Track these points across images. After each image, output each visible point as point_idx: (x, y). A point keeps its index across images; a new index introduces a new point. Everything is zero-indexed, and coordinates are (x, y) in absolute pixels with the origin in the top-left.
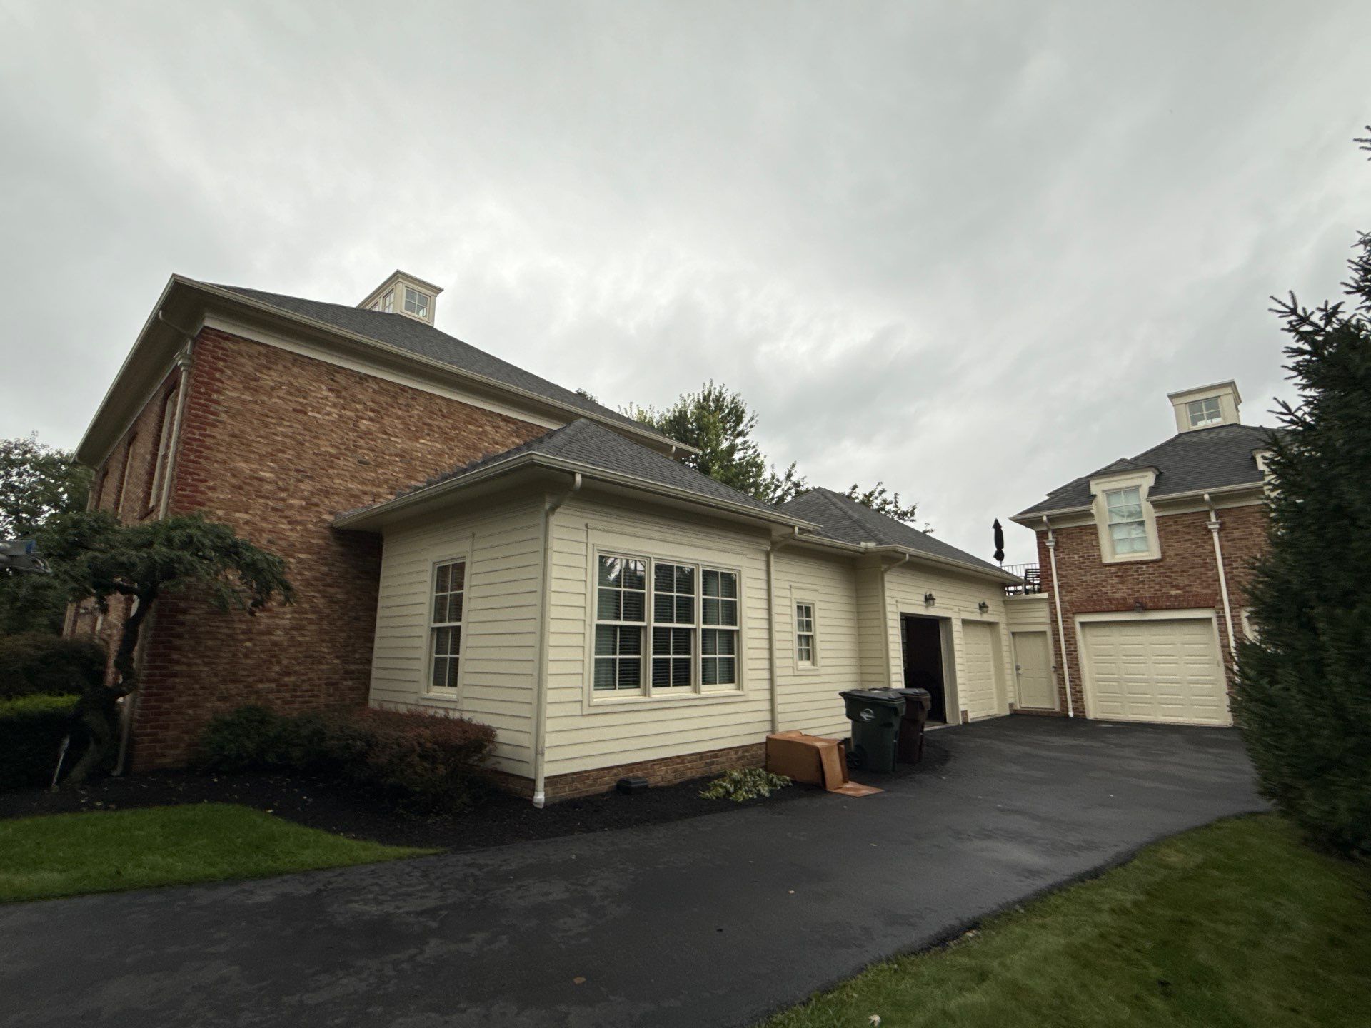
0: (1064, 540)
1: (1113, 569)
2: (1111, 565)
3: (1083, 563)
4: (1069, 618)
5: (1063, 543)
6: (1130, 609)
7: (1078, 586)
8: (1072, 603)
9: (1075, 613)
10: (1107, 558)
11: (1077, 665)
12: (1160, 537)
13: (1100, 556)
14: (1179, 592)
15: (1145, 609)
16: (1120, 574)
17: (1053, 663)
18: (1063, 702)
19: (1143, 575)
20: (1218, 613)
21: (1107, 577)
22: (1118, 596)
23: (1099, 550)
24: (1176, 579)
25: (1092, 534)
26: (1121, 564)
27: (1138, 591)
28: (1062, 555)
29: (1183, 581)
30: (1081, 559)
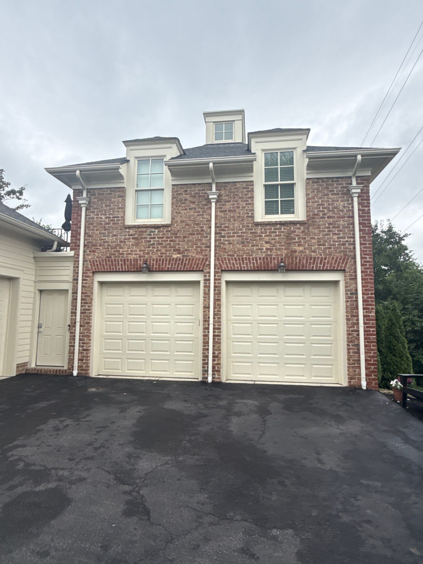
0: (96, 200)
1: (132, 232)
2: (130, 227)
3: (109, 224)
4: (89, 277)
5: (94, 203)
6: (139, 270)
7: (100, 245)
8: (93, 263)
9: (94, 273)
10: (130, 221)
11: (88, 323)
12: (172, 204)
13: (123, 218)
14: (179, 255)
15: (150, 270)
16: (136, 236)
17: (69, 323)
18: (71, 361)
19: (154, 238)
20: (205, 276)
21: (125, 239)
22: (132, 257)
23: (124, 212)
24: (179, 244)
25: (119, 196)
26: (139, 227)
27: (148, 253)
28: (92, 215)
29: (183, 246)
30: (107, 220)
